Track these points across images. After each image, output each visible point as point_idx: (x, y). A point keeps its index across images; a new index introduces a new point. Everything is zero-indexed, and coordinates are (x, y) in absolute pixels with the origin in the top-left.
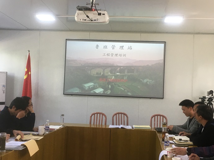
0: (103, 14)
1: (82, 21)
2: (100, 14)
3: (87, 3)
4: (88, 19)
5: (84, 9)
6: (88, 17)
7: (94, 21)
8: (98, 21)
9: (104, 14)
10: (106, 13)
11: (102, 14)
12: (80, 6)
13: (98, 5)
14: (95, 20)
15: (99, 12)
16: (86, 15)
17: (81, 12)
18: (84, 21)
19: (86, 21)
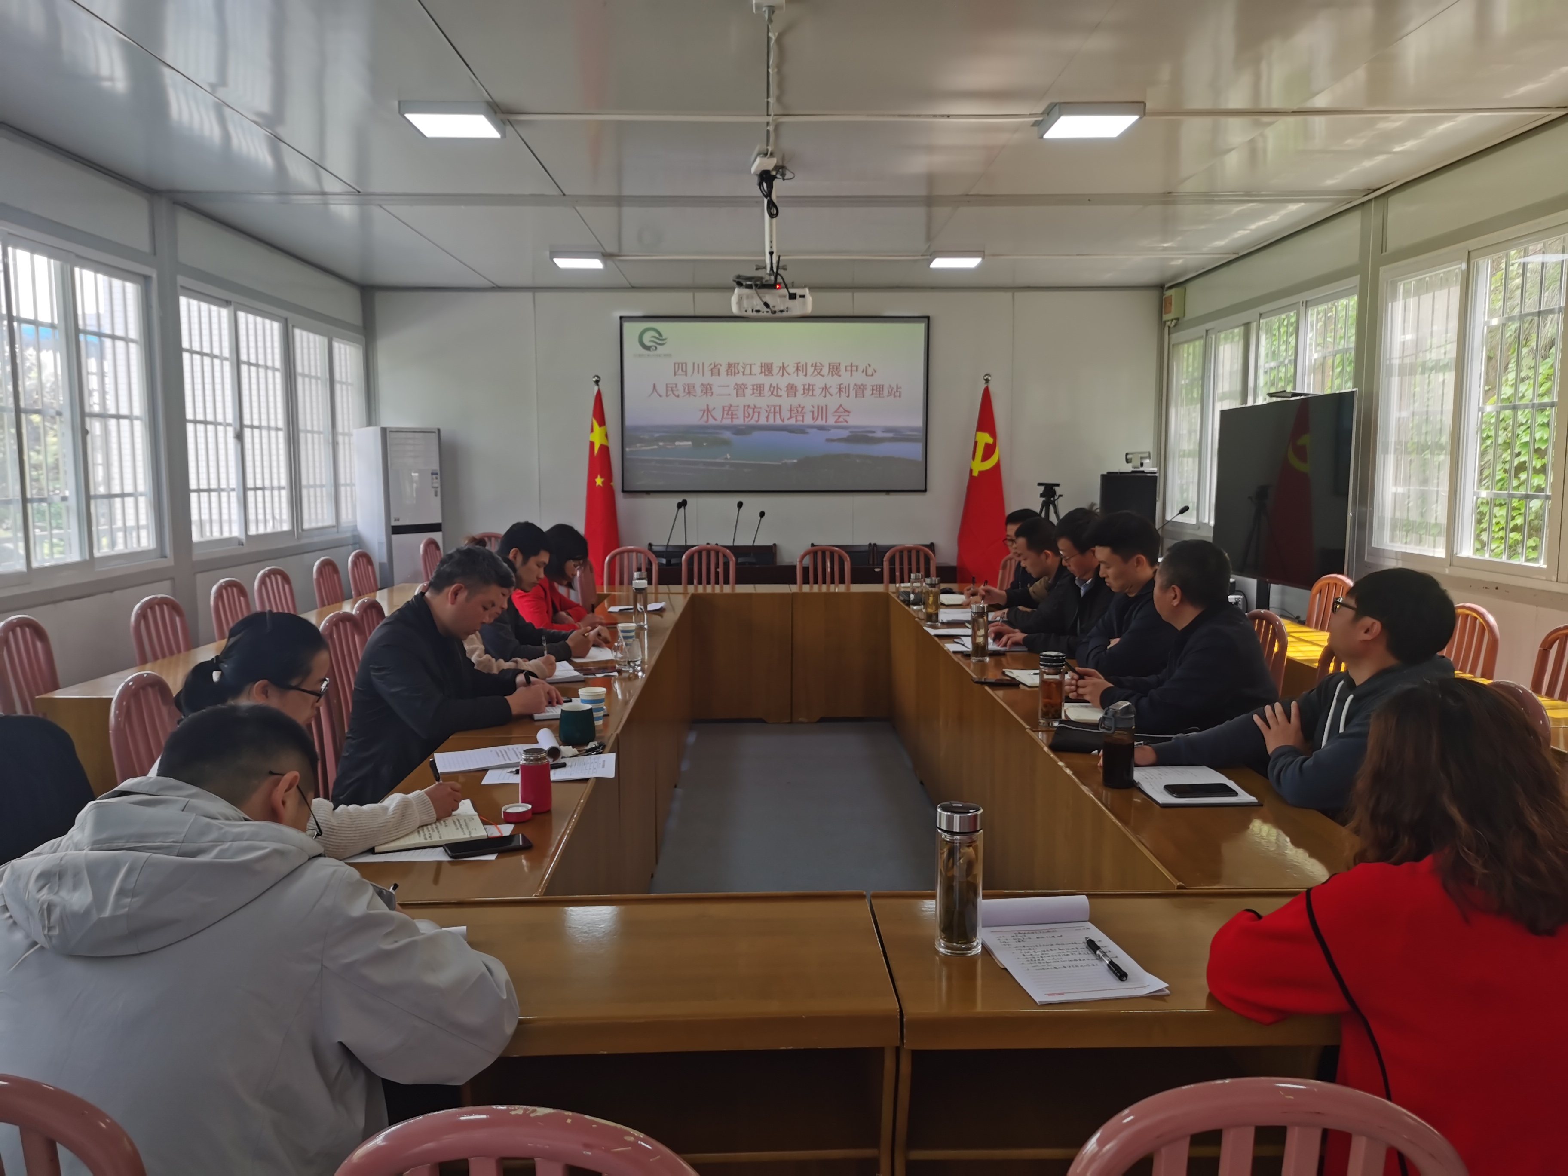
1: (750, 313)
2: (793, 296)
4: (765, 309)
5: (756, 285)
6: (766, 304)
7: (780, 314)
9: (803, 296)
10: (807, 291)
11: (798, 297)
12: (742, 275)
13: (786, 270)
14: (782, 311)
15: (792, 291)
16: (762, 301)
17: (747, 291)
18: (755, 314)
19: (760, 314)
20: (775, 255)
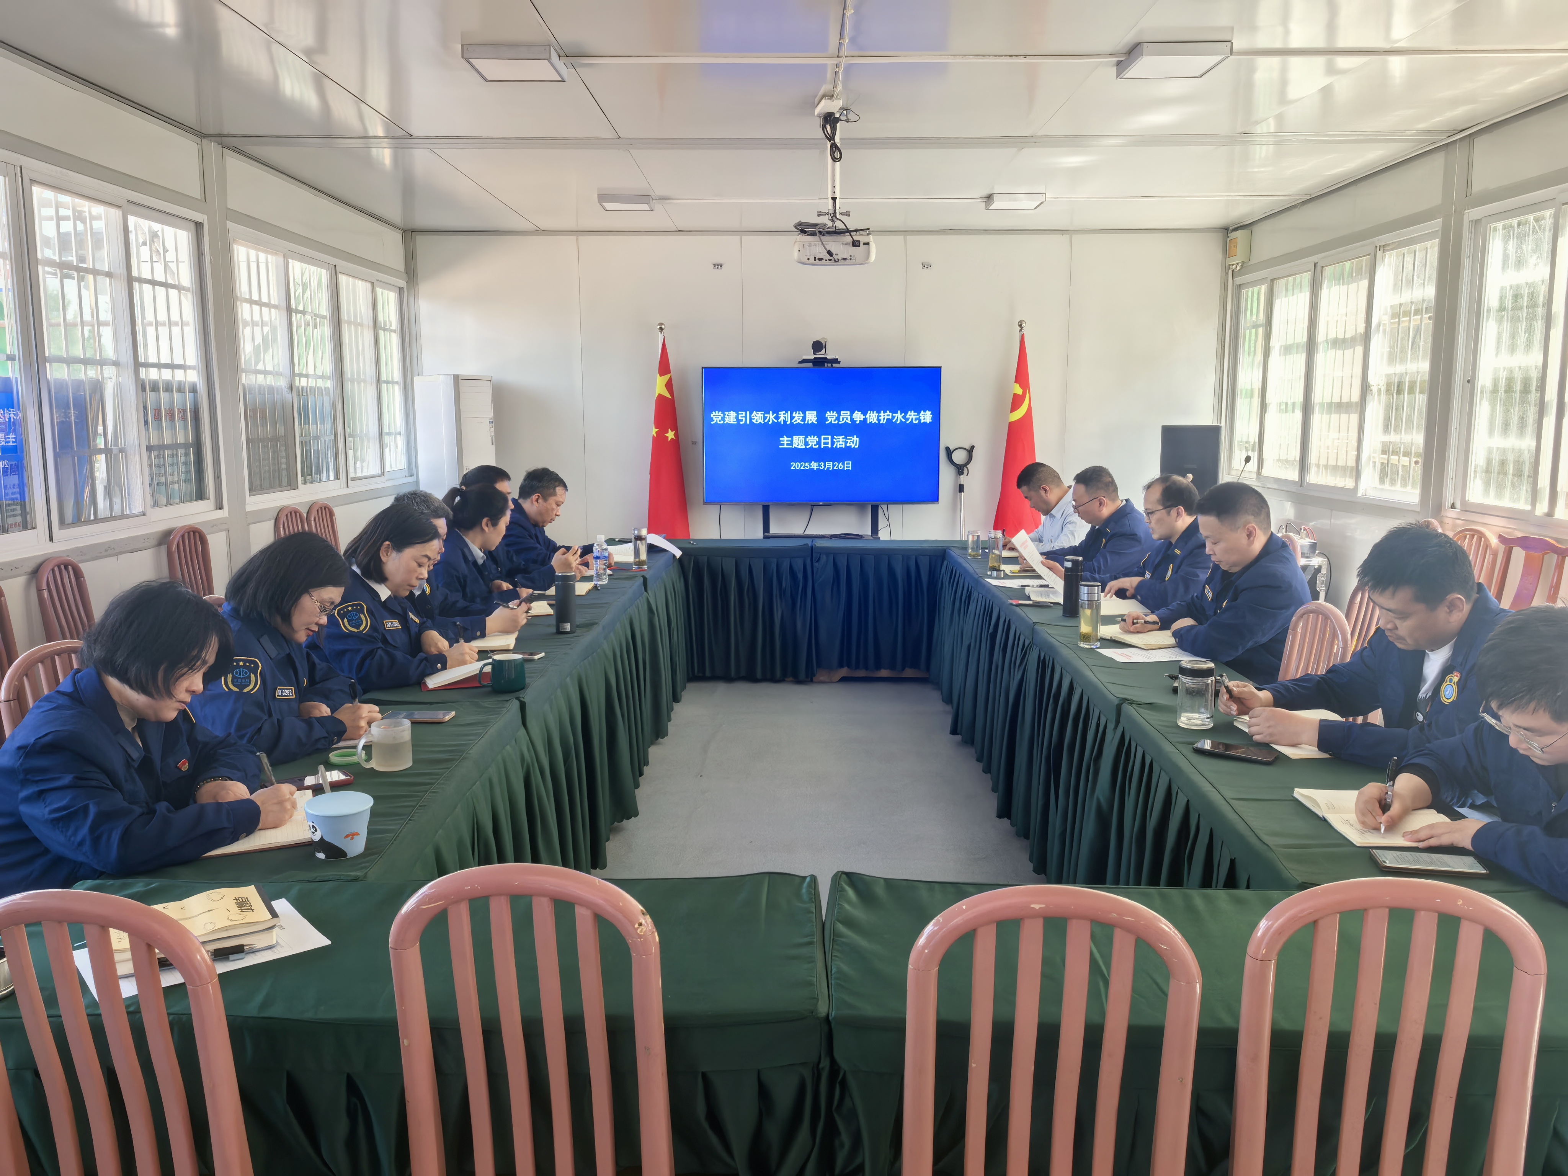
0: (864, 244)
1: (811, 260)
2: (856, 244)
3: (817, 212)
4: (829, 257)
5: (820, 232)
6: (830, 253)
7: (843, 261)
8: (852, 261)
9: (867, 244)
10: (871, 239)
11: (861, 244)
12: (804, 222)
13: (849, 215)
14: (845, 259)
15: (856, 238)
16: (826, 248)
17: (810, 238)
18: (817, 261)
19: (822, 262)
20: (838, 201)
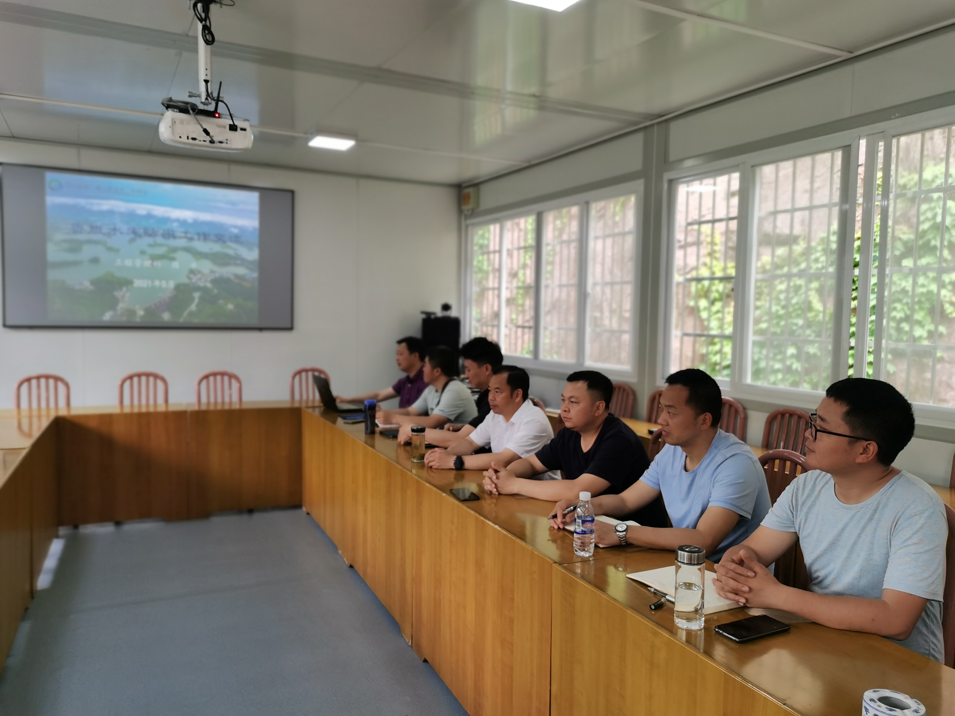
0: (241, 129)
1: (184, 139)
2: (233, 128)
3: (190, 92)
4: (204, 137)
5: (194, 110)
6: (206, 132)
7: (219, 144)
8: (228, 146)
9: (244, 130)
10: (246, 126)
11: (239, 129)
12: (173, 98)
14: (221, 142)
15: (232, 122)
16: (202, 127)
18: (190, 141)
19: (196, 142)
20: (209, 84)
